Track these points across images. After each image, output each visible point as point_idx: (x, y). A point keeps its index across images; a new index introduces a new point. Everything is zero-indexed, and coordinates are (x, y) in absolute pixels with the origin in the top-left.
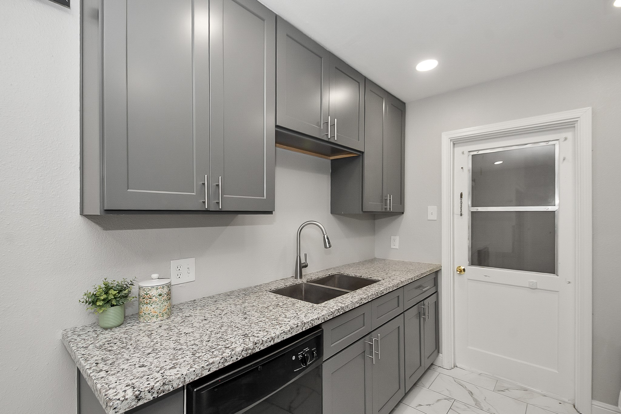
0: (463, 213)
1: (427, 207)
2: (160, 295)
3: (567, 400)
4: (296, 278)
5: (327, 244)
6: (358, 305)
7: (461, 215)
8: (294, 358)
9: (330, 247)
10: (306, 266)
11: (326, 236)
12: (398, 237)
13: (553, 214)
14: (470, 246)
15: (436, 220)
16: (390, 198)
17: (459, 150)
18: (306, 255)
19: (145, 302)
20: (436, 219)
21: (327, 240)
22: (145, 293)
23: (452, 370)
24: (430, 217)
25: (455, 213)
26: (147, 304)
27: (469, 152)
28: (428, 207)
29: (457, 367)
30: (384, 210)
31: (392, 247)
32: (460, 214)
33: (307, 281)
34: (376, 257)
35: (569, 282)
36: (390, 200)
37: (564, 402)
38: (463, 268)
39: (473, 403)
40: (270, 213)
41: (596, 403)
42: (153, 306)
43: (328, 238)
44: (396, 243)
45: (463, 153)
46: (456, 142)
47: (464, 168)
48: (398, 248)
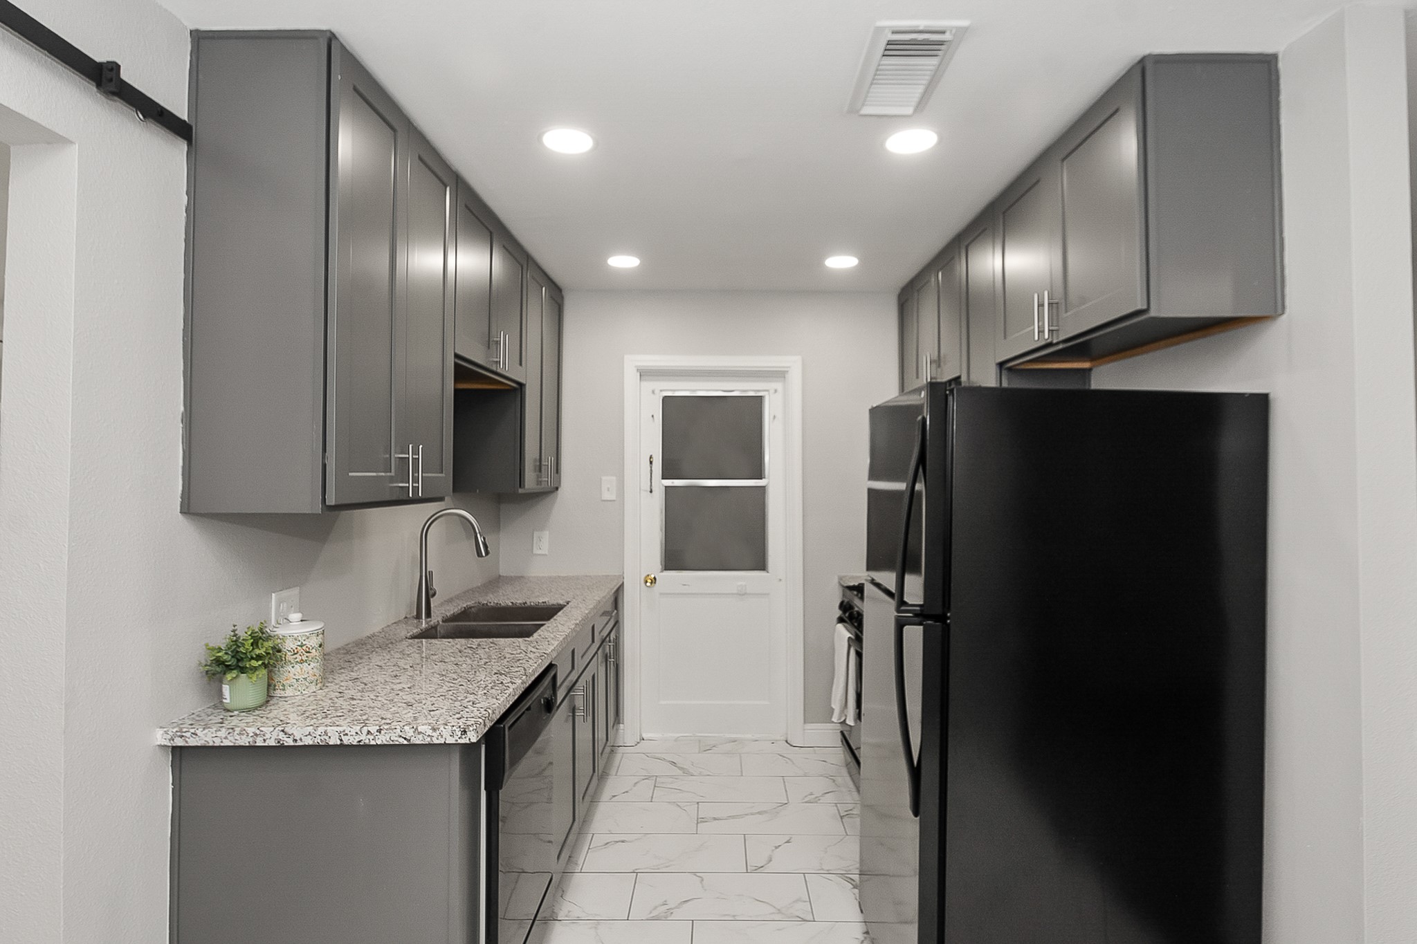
0: (653, 490)
1: (601, 479)
2: (320, 645)
3: (779, 738)
4: (418, 616)
5: (481, 548)
7: (651, 492)
9: (487, 553)
10: (434, 595)
11: (480, 537)
12: (548, 532)
13: (763, 489)
14: (664, 542)
15: (614, 501)
17: (649, 385)
18: (431, 574)
19: (297, 660)
20: (614, 499)
21: (482, 543)
22: (299, 643)
23: (639, 745)
24: (607, 496)
25: (642, 488)
26: (302, 662)
27: (661, 391)
28: (604, 478)
29: (643, 739)
31: (536, 551)
32: (649, 490)
33: (443, 620)
34: (501, 574)
35: (780, 580)
37: (776, 741)
38: (653, 576)
39: (680, 772)
41: (809, 726)
42: (312, 664)
44: (544, 544)
45: (653, 392)
46: (645, 374)
47: (655, 417)
48: (547, 553)
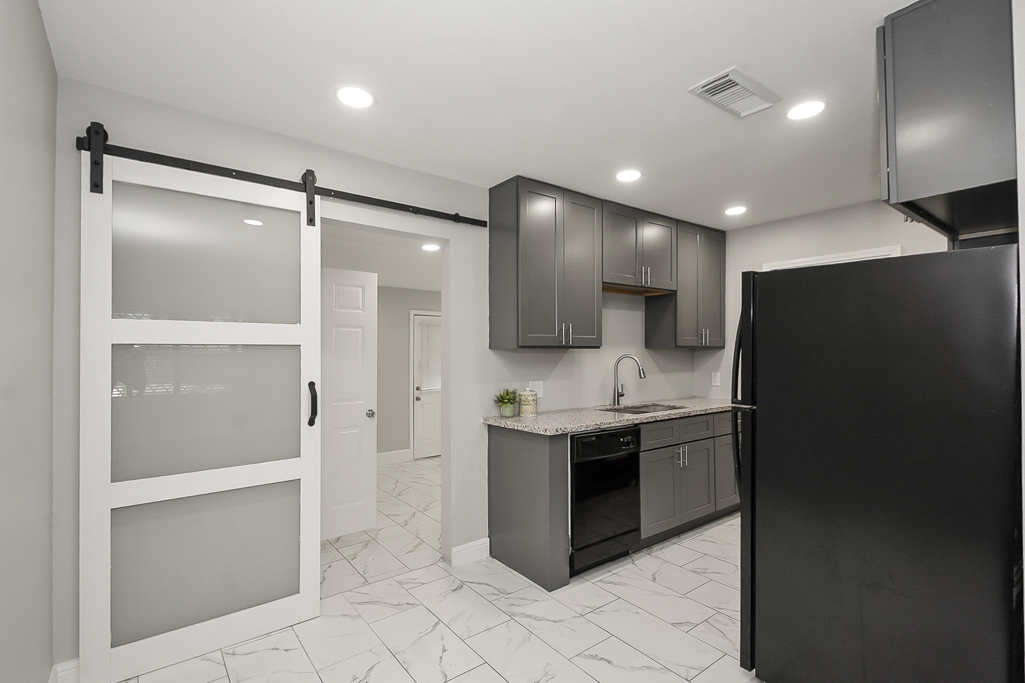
2: (534, 400)
4: (614, 404)
5: (642, 374)
6: (667, 418)
8: (622, 440)
9: (644, 377)
10: (623, 395)
11: (641, 368)
12: (719, 373)
16: (706, 333)
18: (622, 385)
19: (525, 404)
21: (642, 371)
22: (524, 398)
26: (527, 405)
30: (700, 345)
31: (712, 385)
33: (624, 408)
36: (706, 334)
40: (599, 347)
42: (530, 407)
43: (642, 369)
44: (717, 379)
48: (719, 385)
